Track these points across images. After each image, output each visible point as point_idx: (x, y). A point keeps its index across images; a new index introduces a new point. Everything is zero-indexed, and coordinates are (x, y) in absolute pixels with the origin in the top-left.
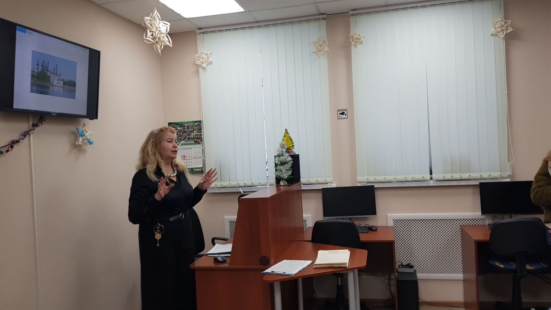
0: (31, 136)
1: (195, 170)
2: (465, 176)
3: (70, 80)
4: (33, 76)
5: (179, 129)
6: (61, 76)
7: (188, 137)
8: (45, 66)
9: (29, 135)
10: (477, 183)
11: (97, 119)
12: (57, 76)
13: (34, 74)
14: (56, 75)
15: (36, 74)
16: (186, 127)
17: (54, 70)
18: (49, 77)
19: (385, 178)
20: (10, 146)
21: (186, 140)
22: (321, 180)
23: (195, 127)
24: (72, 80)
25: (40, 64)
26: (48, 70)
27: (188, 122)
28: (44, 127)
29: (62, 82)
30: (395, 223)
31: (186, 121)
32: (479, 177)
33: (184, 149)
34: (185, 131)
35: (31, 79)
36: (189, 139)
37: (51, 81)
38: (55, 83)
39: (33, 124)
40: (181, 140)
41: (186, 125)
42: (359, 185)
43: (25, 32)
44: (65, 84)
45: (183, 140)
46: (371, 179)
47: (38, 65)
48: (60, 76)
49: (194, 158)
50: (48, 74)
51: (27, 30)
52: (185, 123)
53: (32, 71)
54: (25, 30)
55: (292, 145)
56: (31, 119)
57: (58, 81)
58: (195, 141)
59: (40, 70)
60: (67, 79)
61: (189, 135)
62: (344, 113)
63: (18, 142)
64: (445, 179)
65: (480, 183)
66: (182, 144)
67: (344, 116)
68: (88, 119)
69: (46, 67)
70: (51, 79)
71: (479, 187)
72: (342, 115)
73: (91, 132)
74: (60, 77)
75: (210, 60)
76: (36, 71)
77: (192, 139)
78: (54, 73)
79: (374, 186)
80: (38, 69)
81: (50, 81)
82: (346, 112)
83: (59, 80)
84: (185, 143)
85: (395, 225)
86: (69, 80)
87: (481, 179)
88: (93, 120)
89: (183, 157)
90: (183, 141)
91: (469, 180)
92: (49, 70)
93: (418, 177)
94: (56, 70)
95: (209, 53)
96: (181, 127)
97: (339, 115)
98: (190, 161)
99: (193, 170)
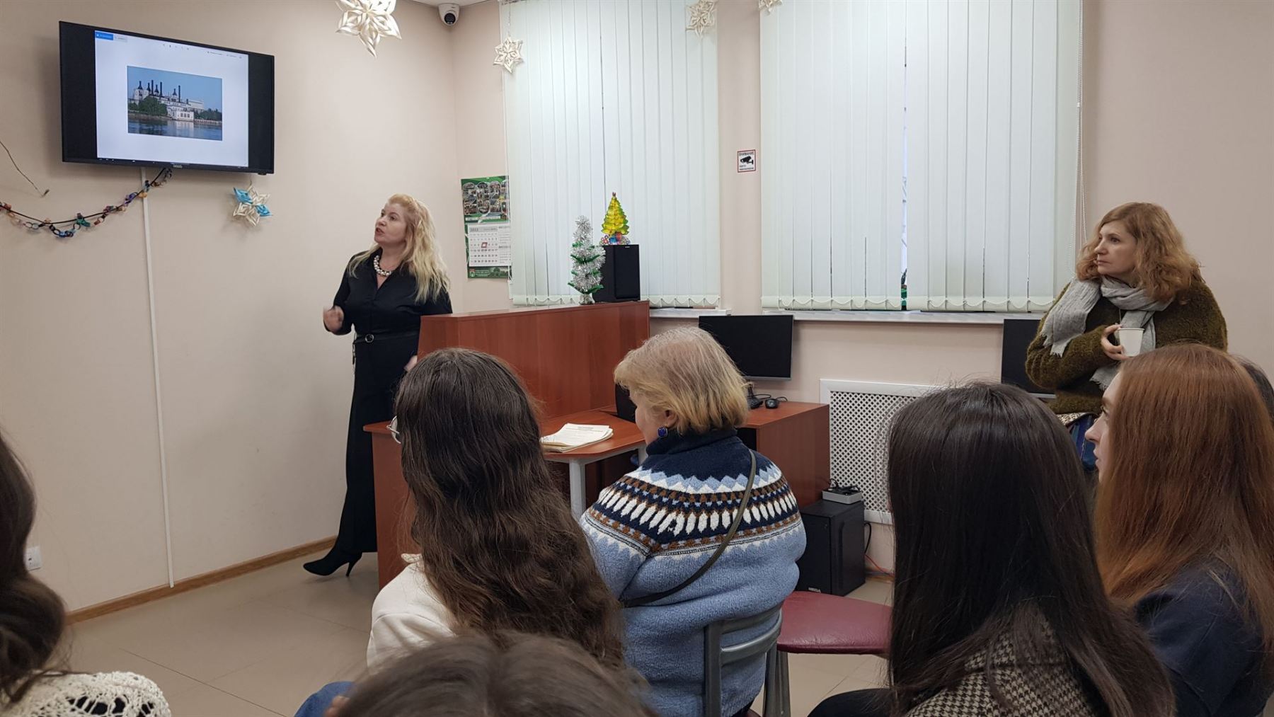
0: (145, 199)
1: (501, 270)
2: (975, 302)
3: (210, 110)
4: (131, 106)
5: (478, 191)
6: (189, 103)
7: (491, 207)
8: (155, 89)
9: (142, 199)
10: (999, 320)
11: (273, 172)
12: (180, 104)
13: (135, 104)
14: (179, 102)
15: (137, 103)
16: (489, 189)
17: (175, 94)
18: (165, 106)
19: (812, 300)
20: (101, 215)
21: (489, 212)
22: (697, 300)
23: (502, 188)
24: (213, 109)
25: (145, 86)
26: (161, 96)
27: (491, 179)
28: (170, 187)
29: (192, 114)
30: (835, 398)
31: (488, 176)
32: (1005, 308)
33: (486, 229)
34: (488, 196)
35: (129, 112)
36: (493, 210)
37: (169, 113)
38: (178, 114)
39: (147, 182)
40: (481, 212)
41: (489, 184)
42: (766, 313)
43: (112, 39)
44: (197, 115)
45: (485, 213)
46: (787, 301)
47: (140, 88)
48: (187, 103)
49: (500, 247)
50: (163, 102)
51: (115, 35)
52: (488, 181)
53: (130, 100)
54: (112, 35)
55: (623, 225)
56: (144, 175)
57: (184, 113)
58: (501, 215)
59: (144, 97)
60: (201, 107)
61: (493, 203)
62: (749, 158)
63: (118, 209)
64: (931, 308)
65: (1005, 320)
66: (484, 221)
67: (749, 165)
68: (256, 174)
69: (157, 91)
70: (168, 110)
71: (1003, 330)
72: (745, 163)
73: (264, 196)
74: (187, 106)
75: (518, 56)
76: (137, 97)
77: (497, 211)
78: (174, 100)
79: (792, 316)
80: (141, 95)
81: (167, 113)
82: (753, 157)
83: (185, 110)
84: (488, 218)
85: (835, 403)
86: (207, 109)
87: (1009, 312)
88: (265, 174)
89: (484, 245)
90: (484, 215)
91: (984, 312)
92: (163, 95)
93: (876, 300)
94: (177, 93)
95: (517, 41)
96: (481, 187)
97: (741, 164)
98: (494, 253)
99: (499, 270)
